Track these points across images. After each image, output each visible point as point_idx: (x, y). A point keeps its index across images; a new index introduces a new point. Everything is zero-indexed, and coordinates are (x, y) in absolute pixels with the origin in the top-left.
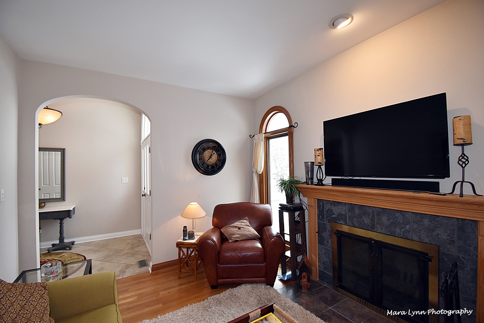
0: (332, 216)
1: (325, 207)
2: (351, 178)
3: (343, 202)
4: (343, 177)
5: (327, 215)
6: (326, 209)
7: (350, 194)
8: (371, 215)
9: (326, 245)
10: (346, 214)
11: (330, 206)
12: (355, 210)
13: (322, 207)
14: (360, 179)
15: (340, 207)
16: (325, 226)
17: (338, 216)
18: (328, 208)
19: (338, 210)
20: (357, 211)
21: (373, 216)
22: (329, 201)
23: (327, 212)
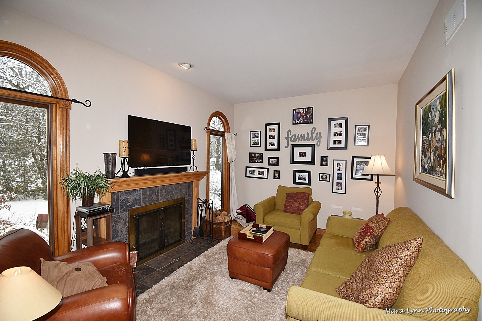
0: (128, 205)
1: (120, 199)
2: (144, 168)
3: (137, 189)
4: (137, 168)
5: (122, 205)
6: (121, 200)
7: (155, 179)
8: (157, 192)
9: (120, 236)
10: (140, 198)
11: (125, 197)
12: (146, 193)
13: (116, 200)
14: (151, 169)
15: (135, 194)
16: (119, 217)
17: (133, 202)
18: (123, 199)
19: (133, 197)
20: (148, 193)
21: (158, 193)
22: (124, 191)
23: (122, 203)
